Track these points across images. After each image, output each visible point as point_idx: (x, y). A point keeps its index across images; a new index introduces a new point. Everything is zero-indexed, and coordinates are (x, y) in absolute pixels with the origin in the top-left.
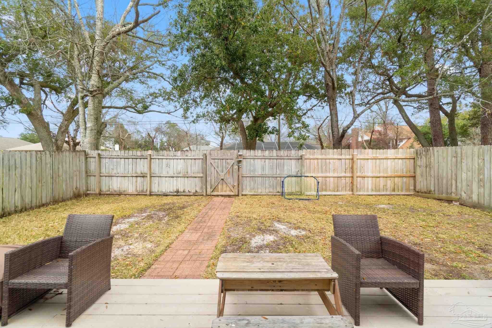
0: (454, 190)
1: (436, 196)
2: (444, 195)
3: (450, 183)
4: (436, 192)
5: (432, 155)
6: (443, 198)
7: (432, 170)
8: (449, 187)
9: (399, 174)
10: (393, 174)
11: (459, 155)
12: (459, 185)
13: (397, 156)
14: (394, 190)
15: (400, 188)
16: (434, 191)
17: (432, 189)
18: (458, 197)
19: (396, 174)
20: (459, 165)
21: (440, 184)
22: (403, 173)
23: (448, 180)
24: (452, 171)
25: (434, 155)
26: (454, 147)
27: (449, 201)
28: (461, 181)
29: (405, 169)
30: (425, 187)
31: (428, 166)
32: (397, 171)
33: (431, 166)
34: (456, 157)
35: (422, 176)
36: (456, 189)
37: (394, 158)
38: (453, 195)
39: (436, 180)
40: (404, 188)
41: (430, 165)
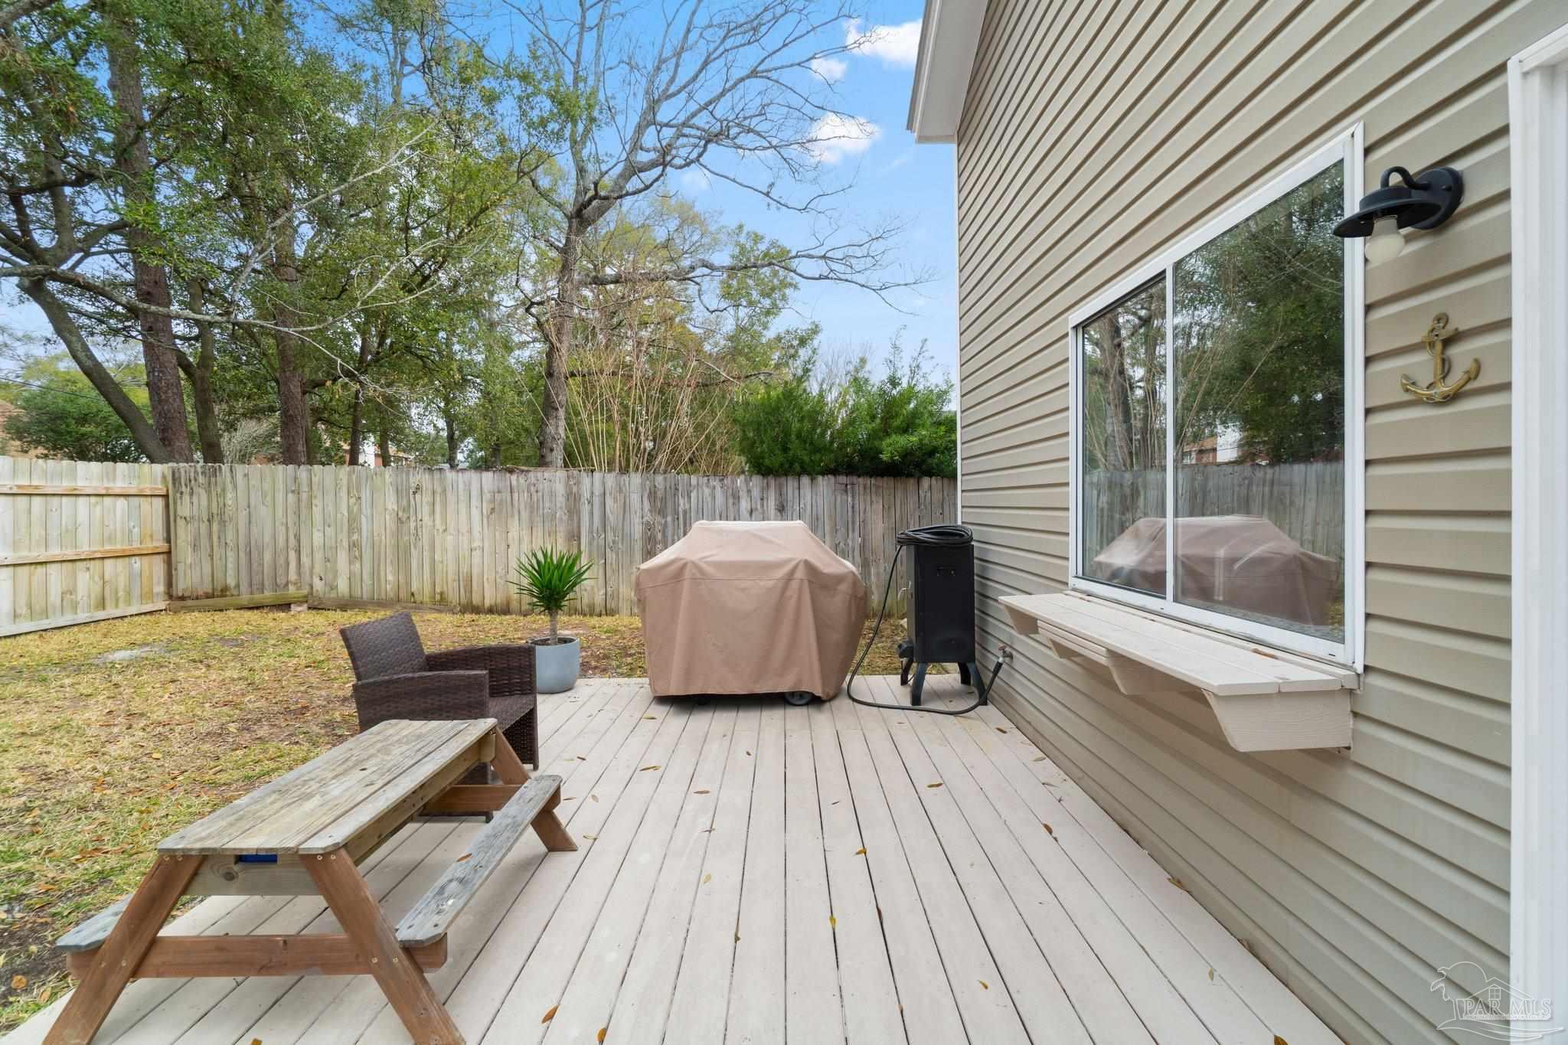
0: (293, 576)
1: (245, 598)
2: (268, 594)
3: (281, 561)
4: (244, 588)
5: (229, 487)
6: (267, 602)
7: (230, 528)
8: (280, 571)
9: (119, 546)
10: (97, 549)
11: (305, 488)
12: (305, 560)
13: (111, 485)
14: (102, 604)
15: (121, 593)
16: (238, 586)
17: (231, 582)
18: (305, 591)
19: (108, 547)
20: (304, 511)
21: (255, 566)
22: (130, 541)
23: (278, 550)
24: (287, 529)
25: (235, 487)
26: (291, 467)
27: (285, 606)
28: (309, 551)
29: (136, 530)
30: (207, 580)
31: (217, 518)
32: (111, 539)
33: (227, 518)
34: (297, 492)
35: (195, 547)
36: (299, 574)
37: (103, 492)
38: (292, 589)
39: (242, 555)
40: (136, 592)
41: (221, 514)
